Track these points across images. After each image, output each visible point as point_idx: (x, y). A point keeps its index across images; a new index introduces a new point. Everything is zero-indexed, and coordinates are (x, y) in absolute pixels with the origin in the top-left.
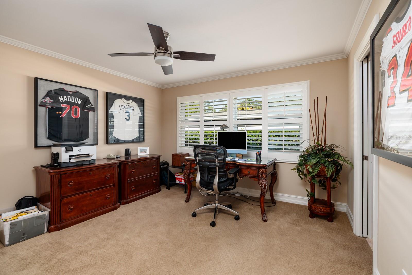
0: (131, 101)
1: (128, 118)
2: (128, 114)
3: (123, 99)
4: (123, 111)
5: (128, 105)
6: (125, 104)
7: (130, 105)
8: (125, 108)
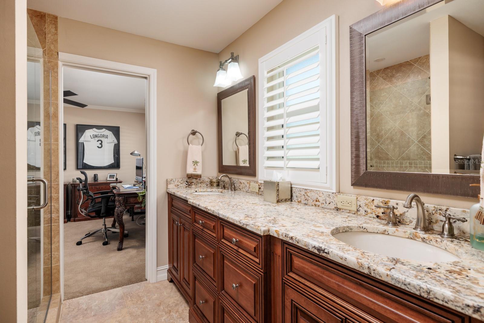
0: (104, 130)
1: (100, 146)
2: (100, 142)
3: (95, 129)
4: (95, 140)
5: (100, 134)
6: (97, 133)
7: (102, 133)
8: (97, 136)
